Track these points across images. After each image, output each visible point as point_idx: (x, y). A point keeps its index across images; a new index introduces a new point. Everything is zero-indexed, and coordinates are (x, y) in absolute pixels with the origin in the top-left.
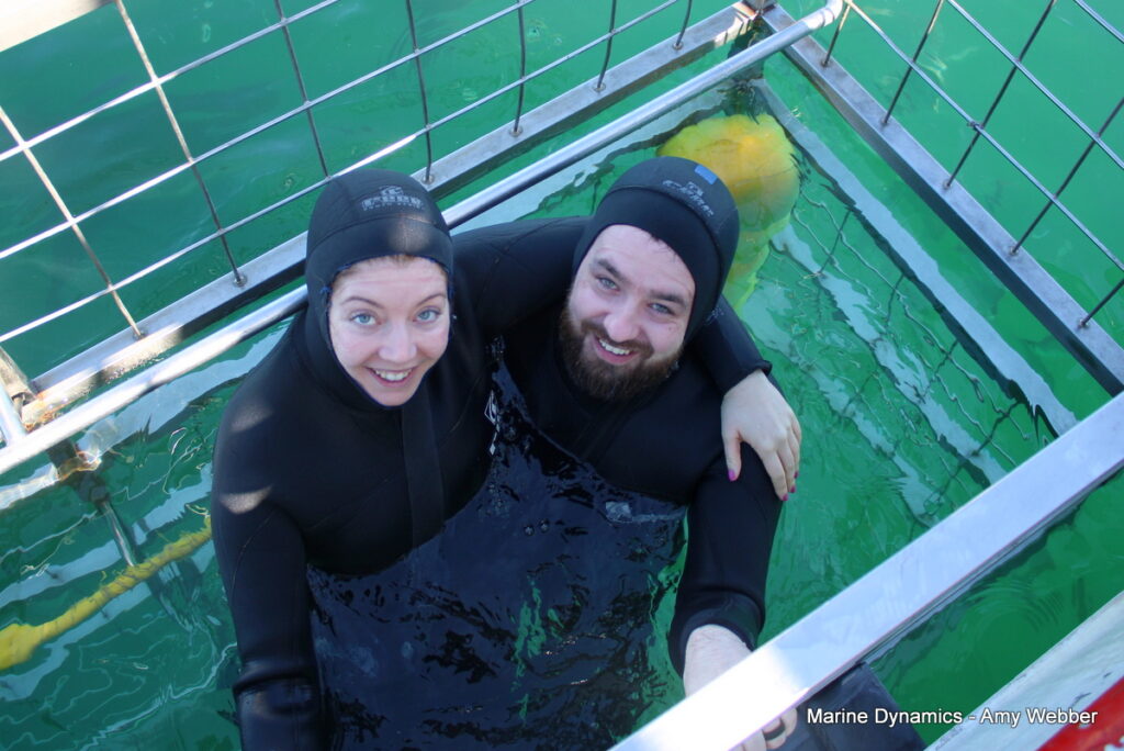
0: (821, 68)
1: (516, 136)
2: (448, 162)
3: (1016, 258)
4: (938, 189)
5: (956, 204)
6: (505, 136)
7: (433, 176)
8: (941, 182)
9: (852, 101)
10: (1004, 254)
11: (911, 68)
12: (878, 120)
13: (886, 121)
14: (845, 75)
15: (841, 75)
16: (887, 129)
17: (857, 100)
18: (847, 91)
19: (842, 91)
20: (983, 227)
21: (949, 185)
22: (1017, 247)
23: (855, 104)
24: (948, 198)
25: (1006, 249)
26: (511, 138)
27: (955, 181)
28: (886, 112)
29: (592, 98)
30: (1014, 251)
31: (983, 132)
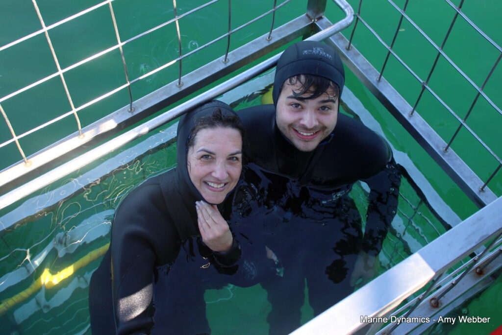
0: (346, 51)
1: (180, 87)
2: (142, 101)
3: (447, 154)
4: (406, 116)
5: (415, 124)
6: (174, 87)
7: (134, 108)
8: (408, 112)
9: (362, 68)
10: (440, 151)
11: (390, 52)
12: (375, 78)
13: (379, 80)
14: (359, 54)
15: (357, 55)
16: (380, 84)
17: (364, 68)
18: (359, 63)
19: (357, 63)
20: (429, 138)
21: (412, 114)
22: (447, 148)
23: (363, 70)
24: (411, 122)
25: (442, 149)
26: (178, 89)
27: (415, 111)
28: (380, 74)
29: (222, 67)
30: (446, 150)
31: (427, 87)
